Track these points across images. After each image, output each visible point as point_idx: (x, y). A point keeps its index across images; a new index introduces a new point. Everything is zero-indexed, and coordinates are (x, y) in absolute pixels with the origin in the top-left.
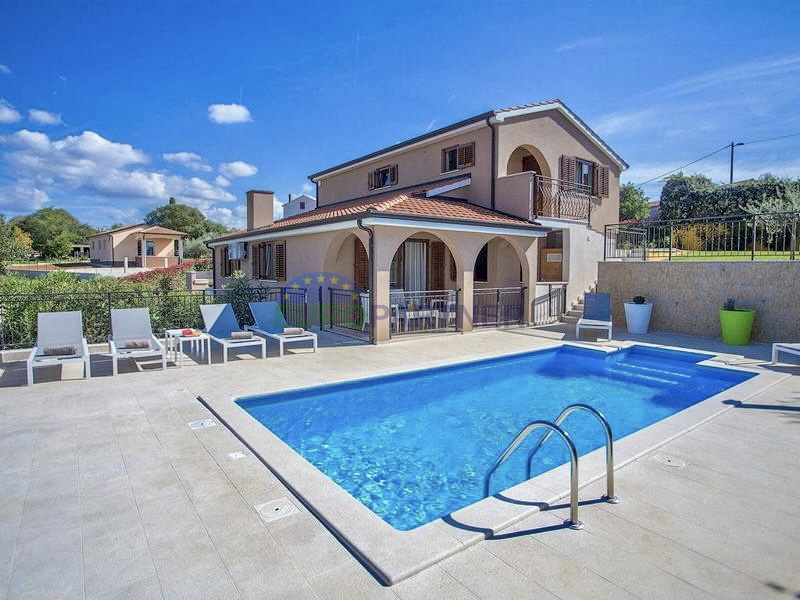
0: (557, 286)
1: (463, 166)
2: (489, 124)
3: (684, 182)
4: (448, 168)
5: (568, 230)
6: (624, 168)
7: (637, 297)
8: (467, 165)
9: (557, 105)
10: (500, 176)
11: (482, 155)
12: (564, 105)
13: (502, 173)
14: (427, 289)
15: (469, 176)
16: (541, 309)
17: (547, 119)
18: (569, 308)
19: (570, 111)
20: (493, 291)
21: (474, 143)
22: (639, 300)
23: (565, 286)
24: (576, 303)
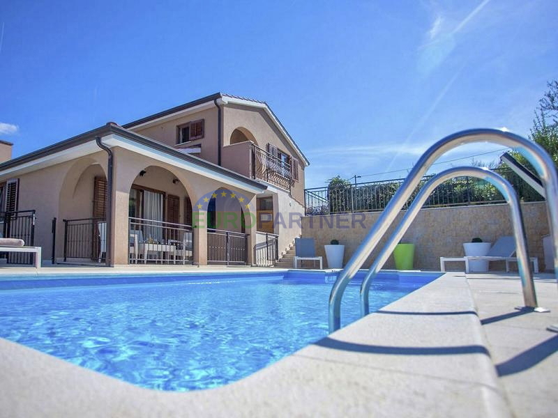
0: (271, 237)
1: (194, 138)
2: (216, 104)
3: (341, 182)
4: (181, 140)
5: (277, 194)
6: (307, 164)
7: (333, 241)
8: (198, 137)
9: (263, 106)
10: (225, 145)
11: (210, 129)
12: (269, 107)
13: (226, 142)
14: (164, 221)
15: (199, 146)
16: (261, 253)
17: (257, 114)
18: (280, 257)
19: (272, 113)
20: (223, 233)
21: (203, 120)
22: (335, 242)
23: (277, 237)
24: (285, 253)
